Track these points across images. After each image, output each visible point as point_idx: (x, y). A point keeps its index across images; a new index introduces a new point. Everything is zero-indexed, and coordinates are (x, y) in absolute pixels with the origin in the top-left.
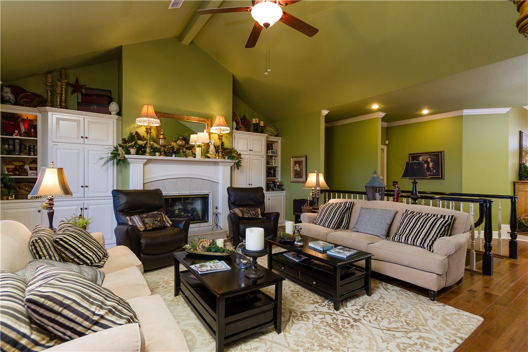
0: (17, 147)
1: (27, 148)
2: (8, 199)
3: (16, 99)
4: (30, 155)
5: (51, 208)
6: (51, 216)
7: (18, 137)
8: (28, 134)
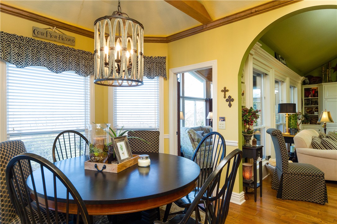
0: (310, 102)
1: (314, 102)
2: (307, 124)
3: (310, 82)
4: (315, 105)
5: (325, 127)
6: (325, 130)
7: (311, 98)
8: (314, 96)
